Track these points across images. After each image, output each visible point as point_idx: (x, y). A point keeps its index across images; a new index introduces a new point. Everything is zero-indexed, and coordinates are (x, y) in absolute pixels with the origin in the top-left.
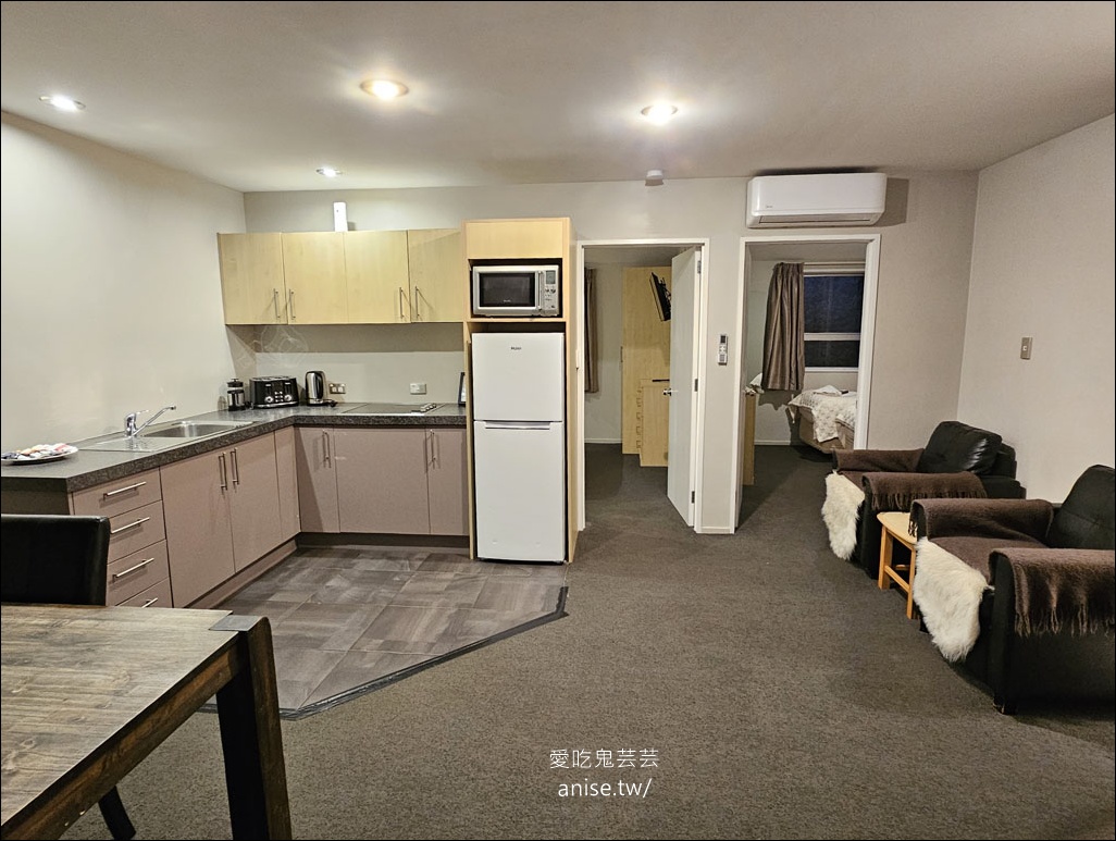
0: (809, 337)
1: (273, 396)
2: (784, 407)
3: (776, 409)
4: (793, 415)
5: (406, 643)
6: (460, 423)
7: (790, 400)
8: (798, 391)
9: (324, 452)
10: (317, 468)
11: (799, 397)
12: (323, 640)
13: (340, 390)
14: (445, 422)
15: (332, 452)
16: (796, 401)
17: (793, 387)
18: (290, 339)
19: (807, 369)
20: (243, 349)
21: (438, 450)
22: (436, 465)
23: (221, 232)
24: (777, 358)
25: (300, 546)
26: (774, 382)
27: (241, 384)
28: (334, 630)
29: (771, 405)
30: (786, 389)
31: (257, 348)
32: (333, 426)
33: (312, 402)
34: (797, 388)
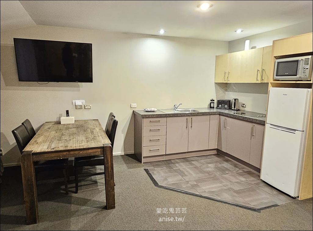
1: (222, 105)
5: (200, 187)
6: (263, 123)
9: (225, 125)
10: (223, 129)
12: (186, 175)
13: (244, 106)
14: (258, 122)
15: (227, 125)
18: (234, 88)
20: (221, 90)
21: (255, 132)
22: (254, 138)
23: (217, 55)
25: (218, 153)
27: (214, 101)
28: (191, 174)
31: (226, 90)
32: (228, 117)
33: (233, 109)
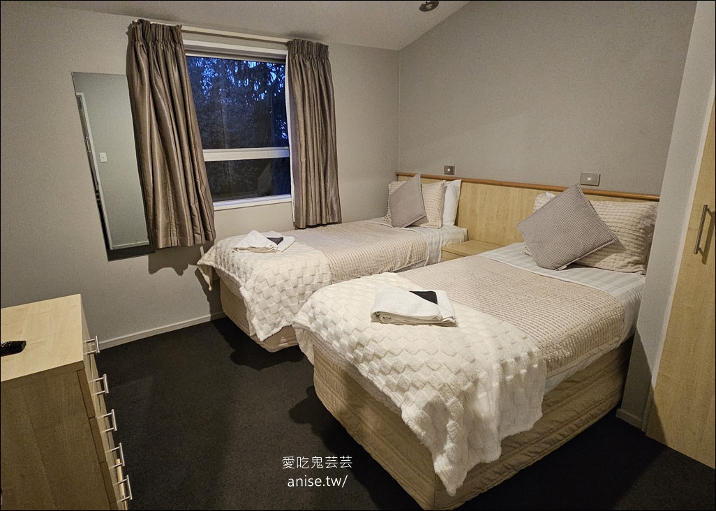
0: (212, 155)
2: (191, 269)
3: (180, 273)
4: (207, 279)
7: (200, 257)
8: (209, 243)
11: (212, 251)
16: (208, 259)
17: (200, 238)
19: (217, 206)
24: (165, 195)
26: (166, 236)
29: (171, 270)
30: (190, 243)
34: (207, 237)
